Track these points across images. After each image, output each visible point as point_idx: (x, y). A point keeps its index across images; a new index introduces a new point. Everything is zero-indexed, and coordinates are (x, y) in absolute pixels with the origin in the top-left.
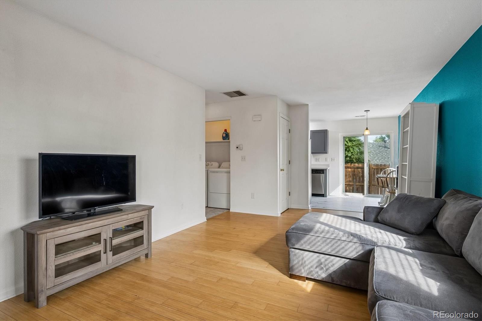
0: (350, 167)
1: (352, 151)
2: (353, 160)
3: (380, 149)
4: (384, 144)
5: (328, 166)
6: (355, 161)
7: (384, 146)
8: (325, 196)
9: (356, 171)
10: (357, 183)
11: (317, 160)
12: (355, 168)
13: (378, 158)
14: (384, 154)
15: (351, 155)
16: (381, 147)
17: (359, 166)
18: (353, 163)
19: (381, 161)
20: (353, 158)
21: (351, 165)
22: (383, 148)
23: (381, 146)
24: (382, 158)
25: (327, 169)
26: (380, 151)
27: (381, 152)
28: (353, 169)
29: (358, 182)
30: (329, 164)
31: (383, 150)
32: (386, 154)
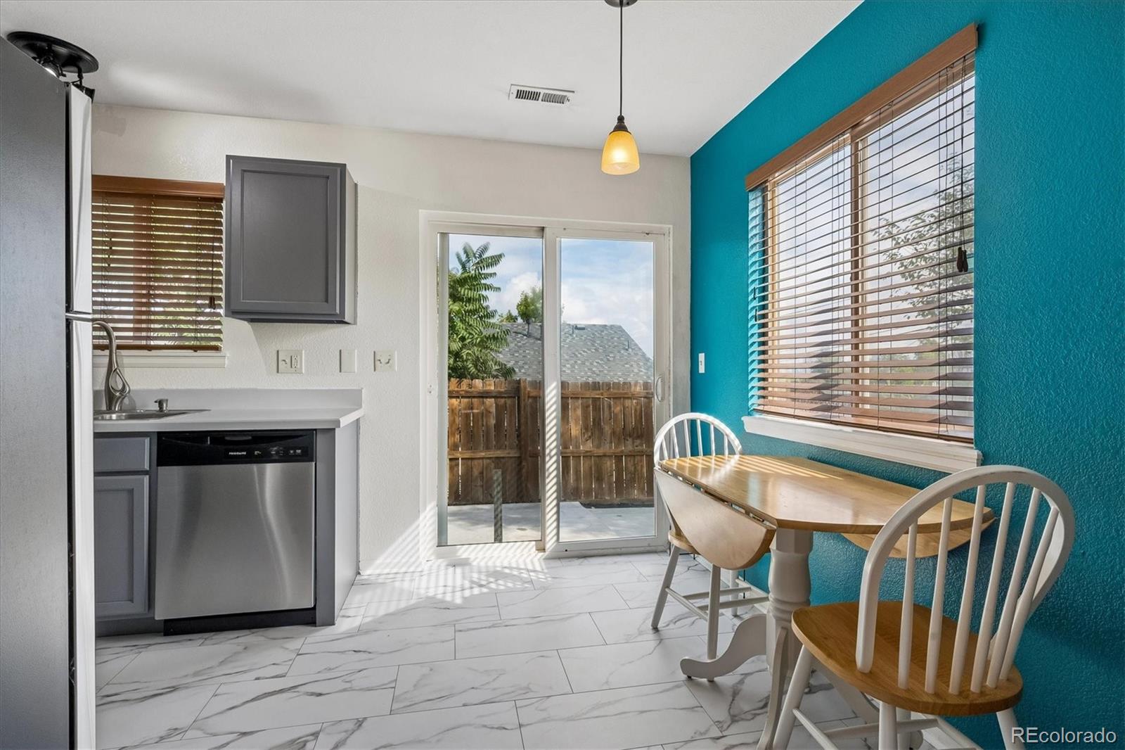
0: (457, 392)
1: (463, 333)
2: (465, 368)
3: (518, 339)
4: (527, 327)
5: (353, 398)
6: (473, 370)
7: (526, 333)
8: (318, 620)
9: (475, 406)
10: (481, 452)
11: (280, 364)
12: (474, 397)
13: (517, 362)
14: (527, 351)
15: (461, 349)
16: (520, 335)
17: (488, 388)
18: (466, 378)
19: (523, 371)
20: (467, 361)
21: (459, 383)
22: (525, 337)
23: (520, 333)
24: (525, 363)
25: (338, 422)
26: (519, 344)
27: (521, 347)
28: (466, 400)
29: (482, 449)
30: (360, 391)
31: (524, 342)
32: (532, 353)
